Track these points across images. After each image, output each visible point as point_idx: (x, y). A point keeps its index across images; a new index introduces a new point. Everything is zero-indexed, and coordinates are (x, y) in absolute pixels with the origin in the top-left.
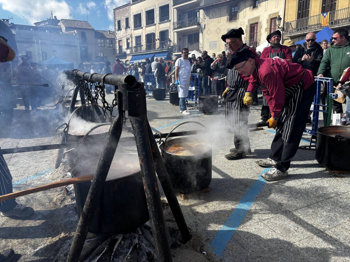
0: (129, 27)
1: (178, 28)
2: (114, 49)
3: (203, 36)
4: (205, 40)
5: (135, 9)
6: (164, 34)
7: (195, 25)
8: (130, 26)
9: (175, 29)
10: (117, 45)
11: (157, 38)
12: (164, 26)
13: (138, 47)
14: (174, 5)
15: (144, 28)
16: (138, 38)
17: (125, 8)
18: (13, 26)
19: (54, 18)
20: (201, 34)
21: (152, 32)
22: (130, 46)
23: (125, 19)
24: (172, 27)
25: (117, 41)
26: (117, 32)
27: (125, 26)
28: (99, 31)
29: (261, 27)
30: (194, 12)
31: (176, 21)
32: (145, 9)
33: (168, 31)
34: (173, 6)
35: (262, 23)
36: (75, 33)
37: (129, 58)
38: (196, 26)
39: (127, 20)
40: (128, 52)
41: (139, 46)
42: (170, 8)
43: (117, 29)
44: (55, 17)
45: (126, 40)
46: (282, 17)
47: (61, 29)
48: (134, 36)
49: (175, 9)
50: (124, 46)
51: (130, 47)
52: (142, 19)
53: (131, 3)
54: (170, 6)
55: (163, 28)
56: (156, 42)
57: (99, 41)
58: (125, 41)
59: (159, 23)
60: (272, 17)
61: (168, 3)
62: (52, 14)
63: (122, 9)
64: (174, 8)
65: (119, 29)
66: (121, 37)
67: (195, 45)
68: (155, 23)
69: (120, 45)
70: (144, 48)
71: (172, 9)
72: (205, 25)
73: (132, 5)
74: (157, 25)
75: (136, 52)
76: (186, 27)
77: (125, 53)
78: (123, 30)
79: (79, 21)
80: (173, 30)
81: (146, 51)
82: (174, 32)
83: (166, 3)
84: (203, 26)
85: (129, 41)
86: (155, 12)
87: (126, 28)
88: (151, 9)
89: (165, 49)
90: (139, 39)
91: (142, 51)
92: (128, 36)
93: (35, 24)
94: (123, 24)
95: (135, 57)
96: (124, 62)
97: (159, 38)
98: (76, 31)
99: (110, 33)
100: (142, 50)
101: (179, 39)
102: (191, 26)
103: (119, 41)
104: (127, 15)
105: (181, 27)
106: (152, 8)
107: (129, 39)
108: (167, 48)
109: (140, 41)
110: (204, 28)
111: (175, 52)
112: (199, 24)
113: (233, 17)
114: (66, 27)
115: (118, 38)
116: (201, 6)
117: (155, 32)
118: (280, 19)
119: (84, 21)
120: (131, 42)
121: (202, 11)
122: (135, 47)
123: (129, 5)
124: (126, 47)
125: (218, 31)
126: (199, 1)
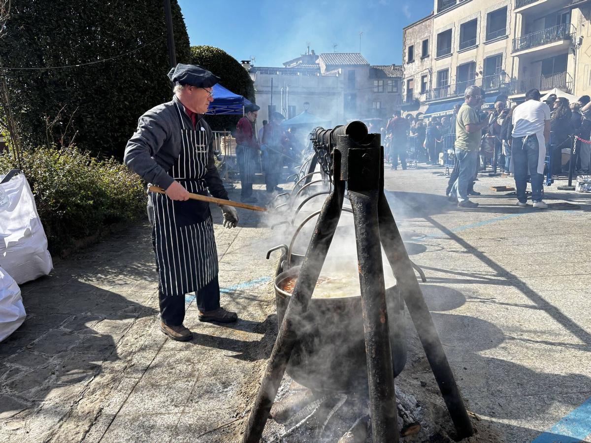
0: (429, 56)
1: (522, 49)
2: (399, 94)
3: (575, 59)
4: (580, 67)
5: (440, 23)
6: (494, 62)
7: (559, 39)
8: (430, 53)
9: (515, 51)
10: (405, 87)
11: (478, 70)
12: (494, 48)
13: (440, 89)
14: (517, 7)
15: (455, 55)
17: (423, 24)
18: (254, 70)
19: (311, 53)
20: (571, 57)
21: (470, 60)
22: (427, 87)
23: (421, 43)
24: (510, 48)
25: (405, 81)
26: (406, 66)
27: (421, 55)
28: (377, 66)
30: (559, 17)
31: (519, 34)
32: (459, 21)
33: (502, 57)
34: (515, 9)
36: (339, 73)
37: (423, 109)
38: (561, 42)
39: (425, 44)
40: (423, 98)
41: (443, 88)
42: (508, 14)
43: (407, 61)
44: (313, 51)
45: (420, 78)
47: (319, 69)
48: (435, 71)
49: (518, 14)
50: (417, 89)
51: (427, 89)
52: (452, 39)
53: (436, 13)
54: (508, 10)
55: (491, 52)
56: (477, 77)
57: (376, 83)
58: (419, 80)
59: (484, 43)
61: (505, 5)
62: (308, 47)
63: (419, 25)
64: (516, 13)
65: (411, 60)
66: (413, 73)
67: (557, 77)
68: (477, 44)
69: (410, 88)
70: (452, 90)
71: (513, 15)
72: (582, 37)
73: (436, 16)
74: (481, 46)
75: (438, 99)
76: (540, 44)
77: (417, 100)
78: (417, 62)
79: (347, 54)
80: (513, 52)
81: (455, 95)
82: (514, 57)
83: (502, 6)
84: (578, 41)
85: (425, 80)
86: (478, 23)
87: (422, 58)
88: (472, 19)
89: (492, 90)
90: (444, 75)
91: (448, 96)
92: (425, 72)
93: (284, 64)
94: (418, 51)
95: (434, 107)
96: (415, 117)
97: (482, 70)
98: (340, 70)
99: (394, 69)
100: (449, 93)
101: (523, 69)
102: (551, 42)
103: (409, 81)
104: (425, 36)
105: (528, 47)
106: (474, 18)
107: (426, 76)
108: (497, 88)
109: (446, 79)
110: (580, 44)
111: (513, 94)
112: (568, 38)
114: (326, 65)
115: (406, 76)
116: (575, 3)
117: (475, 61)
119: (354, 54)
120: (429, 80)
121: (576, 13)
122: (435, 89)
123: (430, 17)
124: (419, 90)
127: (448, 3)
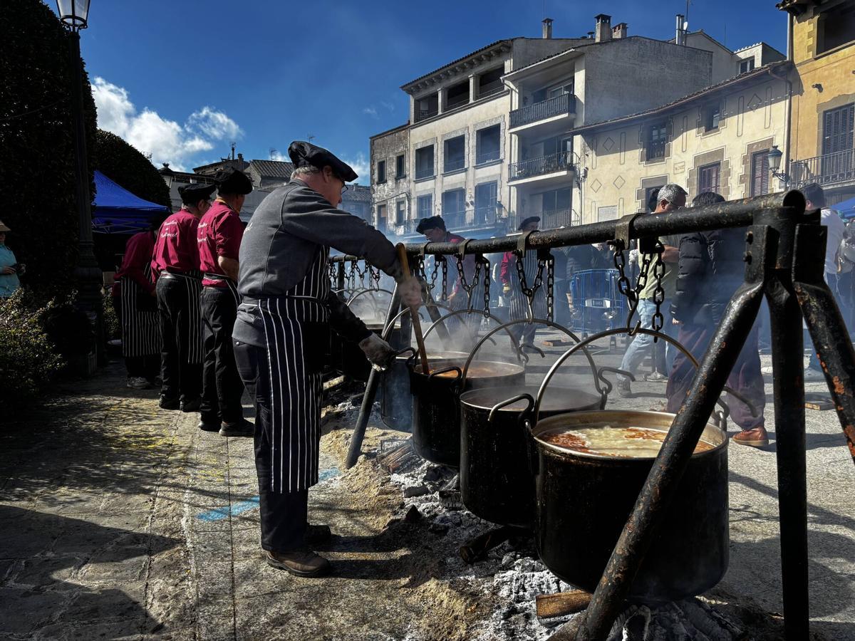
0: (405, 177)
1: (520, 177)
3: (581, 194)
4: (587, 203)
5: (420, 136)
6: (486, 192)
7: (562, 169)
8: (407, 173)
9: (512, 179)
10: (375, 215)
11: (468, 200)
12: (488, 173)
14: (511, 127)
15: (439, 178)
16: (425, 201)
17: (397, 134)
19: (237, 158)
20: (575, 191)
21: (458, 186)
22: (405, 218)
23: (395, 159)
24: (506, 175)
25: (375, 206)
26: (375, 187)
27: (395, 174)
29: (728, 173)
30: (559, 142)
31: (515, 159)
32: (443, 136)
33: (497, 185)
34: (509, 129)
35: (732, 163)
38: (564, 173)
39: (400, 161)
40: (400, 231)
42: (501, 133)
43: (376, 181)
44: (240, 155)
45: (395, 205)
46: (783, 148)
48: (414, 196)
49: (513, 135)
50: (391, 218)
51: (404, 220)
52: (435, 157)
53: (412, 123)
54: (501, 128)
55: (483, 178)
56: (467, 209)
59: (474, 167)
60: (755, 149)
61: (498, 123)
62: (233, 149)
63: (391, 136)
64: (511, 133)
65: (382, 180)
66: (385, 198)
67: (562, 216)
68: (466, 167)
69: (382, 216)
71: (508, 136)
72: (587, 169)
73: (414, 127)
74: (471, 170)
76: (539, 174)
77: (392, 235)
78: (390, 183)
80: (509, 181)
82: (510, 186)
83: (493, 123)
84: (582, 172)
85: (402, 208)
86: (466, 141)
87: (397, 179)
88: (458, 135)
89: (488, 226)
90: (426, 203)
92: (401, 196)
94: (391, 169)
97: (473, 200)
99: (357, 189)
101: (522, 202)
102: (552, 171)
103: (380, 207)
104: (399, 151)
105: (527, 176)
106: (460, 134)
107: (403, 202)
108: (492, 223)
109: (429, 206)
110: (584, 177)
111: (511, 232)
112: (571, 167)
113: (655, 151)
114: (262, 177)
115: (376, 200)
116: (577, 128)
117: (464, 187)
118: (779, 154)
120: (407, 208)
121: (578, 139)
123: (406, 127)
124: (394, 220)
125: (619, 183)
126: (573, 116)
127: (427, 112)
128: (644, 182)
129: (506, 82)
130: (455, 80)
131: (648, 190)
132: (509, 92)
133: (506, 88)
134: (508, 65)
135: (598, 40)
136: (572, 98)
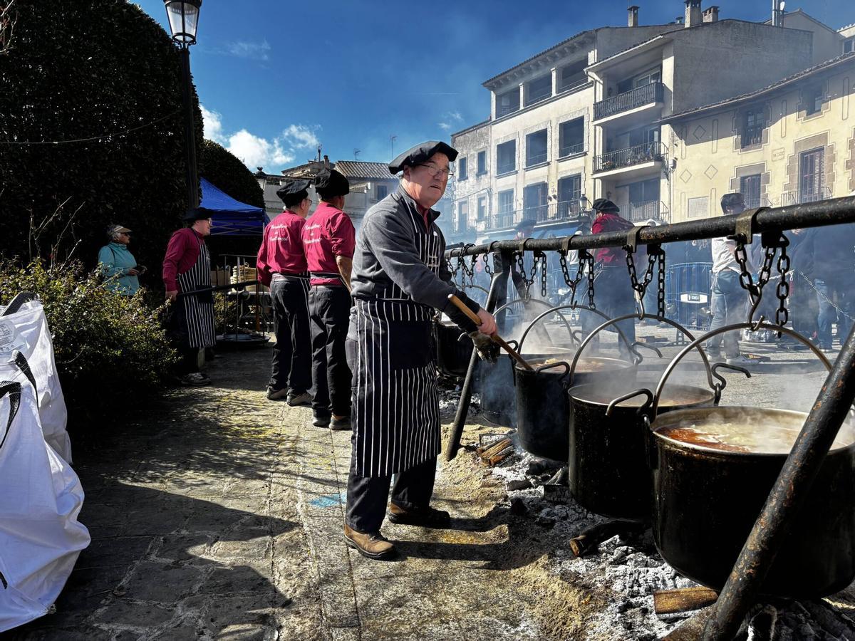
0: (487, 172)
1: (606, 169)
2: (448, 222)
3: (669, 185)
4: (675, 194)
5: (502, 132)
6: (569, 185)
7: (649, 160)
8: (488, 169)
9: (597, 171)
10: (456, 212)
11: (551, 194)
12: (571, 167)
13: (504, 215)
14: (596, 118)
15: (521, 172)
16: (507, 196)
17: (478, 131)
19: (323, 159)
20: (663, 182)
21: (540, 181)
22: (486, 214)
23: (476, 155)
24: (590, 168)
25: (457, 203)
26: (457, 184)
27: (476, 170)
29: (833, 159)
30: (646, 132)
31: (600, 152)
32: (524, 131)
33: (580, 178)
34: (593, 121)
35: (837, 148)
36: (367, 189)
38: (652, 164)
39: (482, 156)
40: (481, 227)
41: (507, 214)
42: (585, 125)
43: (458, 177)
44: (326, 157)
48: (495, 191)
49: (597, 127)
50: (472, 214)
51: (485, 216)
52: (517, 152)
53: (494, 119)
54: (585, 121)
55: (566, 172)
56: (550, 203)
58: (476, 202)
59: (557, 160)
61: (581, 115)
63: (472, 132)
64: (595, 125)
65: (463, 176)
66: (467, 194)
67: (646, 207)
68: (548, 160)
69: (463, 213)
71: (592, 128)
72: (676, 159)
73: (496, 123)
74: (554, 164)
75: (501, 228)
76: (626, 165)
77: (474, 231)
78: (472, 179)
79: (375, 163)
80: (594, 173)
82: (595, 179)
83: (577, 116)
84: (671, 162)
85: (483, 203)
86: (549, 134)
87: (478, 175)
88: (540, 129)
89: (571, 219)
90: (507, 198)
92: (482, 192)
94: (473, 165)
97: (556, 194)
98: (369, 184)
102: (639, 163)
103: (461, 204)
104: (481, 147)
105: (613, 167)
106: (543, 128)
107: (484, 198)
108: (576, 217)
109: (511, 202)
110: (673, 167)
112: (659, 158)
113: (751, 137)
115: (458, 197)
116: (665, 117)
117: (546, 181)
120: (488, 204)
121: (667, 130)
122: (497, 216)
123: (487, 123)
124: (476, 216)
125: (711, 171)
126: (661, 105)
127: (509, 107)
128: (738, 170)
129: (590, 73)
130: (535, 75)
131: (743, 179)
132: (593, 83)
133: (590, 80)
134: (592, 56)
135: (687, 25)
136: (661, 87)
